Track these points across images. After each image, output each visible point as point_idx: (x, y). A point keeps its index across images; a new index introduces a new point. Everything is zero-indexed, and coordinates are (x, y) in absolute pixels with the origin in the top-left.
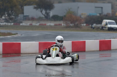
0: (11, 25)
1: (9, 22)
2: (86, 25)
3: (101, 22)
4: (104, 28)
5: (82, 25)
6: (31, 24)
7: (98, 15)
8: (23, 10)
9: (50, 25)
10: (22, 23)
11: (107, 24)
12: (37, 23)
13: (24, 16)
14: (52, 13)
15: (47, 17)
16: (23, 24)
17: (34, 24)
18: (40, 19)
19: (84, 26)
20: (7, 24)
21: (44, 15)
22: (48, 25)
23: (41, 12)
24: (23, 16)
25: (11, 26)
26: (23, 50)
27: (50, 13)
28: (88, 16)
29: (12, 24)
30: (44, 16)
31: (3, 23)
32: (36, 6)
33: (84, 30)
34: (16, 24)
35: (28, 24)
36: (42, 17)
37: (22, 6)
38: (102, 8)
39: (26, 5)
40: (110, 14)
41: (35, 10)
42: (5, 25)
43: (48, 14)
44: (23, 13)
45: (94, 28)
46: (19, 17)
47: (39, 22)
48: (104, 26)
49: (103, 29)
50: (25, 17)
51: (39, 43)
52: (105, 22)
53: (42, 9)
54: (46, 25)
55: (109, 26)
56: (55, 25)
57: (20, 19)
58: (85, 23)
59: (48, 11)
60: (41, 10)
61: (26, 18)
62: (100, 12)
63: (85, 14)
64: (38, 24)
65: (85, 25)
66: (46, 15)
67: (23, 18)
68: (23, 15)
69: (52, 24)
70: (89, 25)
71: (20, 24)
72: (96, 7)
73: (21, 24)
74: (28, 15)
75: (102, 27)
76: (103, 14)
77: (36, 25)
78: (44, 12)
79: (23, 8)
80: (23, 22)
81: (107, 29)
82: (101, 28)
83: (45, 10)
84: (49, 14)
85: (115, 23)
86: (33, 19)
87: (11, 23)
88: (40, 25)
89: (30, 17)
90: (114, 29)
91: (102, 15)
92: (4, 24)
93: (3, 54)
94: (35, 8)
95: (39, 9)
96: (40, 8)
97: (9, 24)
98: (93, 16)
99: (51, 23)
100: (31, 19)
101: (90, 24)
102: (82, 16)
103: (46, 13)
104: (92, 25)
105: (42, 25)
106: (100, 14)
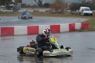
1: (10, 9)
4: (81, 14)
5: (68, 11)
7: (81, 3)
9: (42, 12)
11: (83, 11)
12: (32, 10)
13: (22, 4)
14: (44, 2)
15: (40, 5)
16: (21, 11)
17: (29, 10)
18: (34, 7)
20: (8, 11)
21: (38, 3)
22: (40, 12)
27: (42, 1)
28: (73, 4)
29: (12, 11)
30: (37, 4)
31: (5, 10)
34: (15, 11)
42: (7, 11)
44: (21, 2)
46: (18, 5)
48: (81, 12)
52: (82, 9)
54: (38, 11)
55: (85, 12)
56: (46, 11)
57: (19, 7)
61: (24, 6)
63: (70, 2)
65: (70, 11)
66: (39, 3)
67: (21, 6)
70: (73, 11)
71: (18, 11)
73: (19, 11)
78: (37, 1)
80: (21, 9)
81: (83, 14)
82: (79, 13)
85: (90, 10)
86: (29, 7)
88: (34, 11)
89: (27, 5)
90: (89, 14)
91: (84, 3)
97: (10, 11)
98: (77, 3)
99: (43, 9)
100: (27, 7)
102: (68, 4)
103: (39, 1)
104: (75, 11)
105: (36, 11)
106: (82, 2)
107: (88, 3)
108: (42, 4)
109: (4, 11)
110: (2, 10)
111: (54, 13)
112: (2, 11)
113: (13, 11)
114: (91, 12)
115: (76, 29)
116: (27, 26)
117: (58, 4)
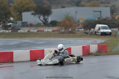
0: (9, 32)
1: (7, 30)
4: (97, 33)
5: (80, 30)
6: (29, 31)
7: (97, 19)
8: (21, 16)
9: (48, 31)
10: (20, 29)
11: (99, 29)
14: (50, 19)
16: (21, 31)
17: (32, 30)
18: (38, 25)
19: (81, 31)
20: (4, 31)
21: (42, 21)
22: (46, 32)
23: (39, 18)
24: (21, 23)
27: (48, 18)
28: (86, 21)
29: (10, 31)
31: (1, 30)
32: (33, 12)
34: (14, 31)
35: (26, 31)
38: (101, 12)
39: (24, 11)
40: (109, 18)
41: (33, 16)
42: (3, 32)
43: (46, 20)
46: (17, 24)
47: (37, 29)
48: (97, 31)
50: (23, 24)
52: (98, 27)
54: (43, 31)
55: (102, 31)
56: (53, 31)
57: (18, 26)
58: (83, 28)
59: (46, 17)
60: (39, 16)
61: (25, 25)
63: (83, 19)
64: (36, 31)
65: (83, 30)
66: (44, 21)
67: (21, 25)
68: (21, 21)
70: (87, 30)
71: (18, 31)
72: (94, 11)
73: (19, 31)
74: (26, 21)
75: (96, 32)
76: (102, 18)
77: (34, 32)
78: (42, 18)
79: (21, 14)
81: (100, 34)
82: (94, 33)
83: (43, 16)
84: (47, 20)
85: (108, 28)
86: (31, 25)
88: (38, 31)
89: (29, 23)
90: (107, 33)
94: (33, 14)
95: (37, 16)
96: (38, 14)
97: (7, 31)
98: (92, 20)
99: (49, 29)
100: (29, 26)
101: (89, 29)
102: (81, 21)
103: (44, 18)
104: (90, 30)
105: (40, 31)
106: (98, 18)
107: (105, 20)
108: (48, 21)
111: (62, 33)
113: (12, 32)
114: (109, 31)
115: (91, 52)
116: (29, 50)
117: (67, 22)
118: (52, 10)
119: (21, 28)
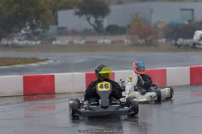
0: (36, 44)
1: (33, 40)
2: (166, 41)
3: (191, 36)
4: (197, 46)
5: (160, 41)
6: (71, 43)
7: (186, 23)
8: (56, 18)
9: (104, 43)
10: (55, 40)
11: (201, 39)
12: (81, 40)
13: (59, 29)
14: (106, 22)
15: (99, 30)
16: (58, 42)
17: (76, 42)
18: (86, 33)
19: (162, 42)
20: (29, 42)
21: (94, 26)
22: (100, 43)
23: (88, 19)
24: (56, 29)
25: (36, 46)
26: (58, 88)
27: (102, 21)
28: (169, 25)
29: (39, 42)
30: (92, 27)
31: (24, 40)
32: (78, 10)
33: (163, 50)
34: (46, 43)
35: (66, 42)
36: (90, 30)
37: (55, 12)
38: (193, 10)
39: (61, 9)
41: (77, 17)
42: (27, 44)
43: (99, 23)
44: (56, 23)
45: (179, 46)
46: (50, 31)
47: (85, 38)
48: (197, 41)
49: (196, 48)
50: (60, 31)
51: (86, 74)
52: (199, 35)
53: (89, 16)
54: (96, 42)
56: (113, 42)
57: (52, 34)
59: (100, 19)
61: (63, 32)
62: (190, 18)
63: (163, 22)
64: (83, 42)
65: (164, 40)
66: (96, 25)
67: (56, 32)
68: (56, 26)
69: (108, 40)
70: (171, 40)
71: (52, 43)
72: (182, 10)
73: (54, 43)
74: (65, 26)
75: (194, 44)
76: (195, 21)
77: (79, 44)
78: (92, 20)
79: (56, 14)
83: (95, 17)
84: (102, 23)
86: (74, 33)
87: (36, 41)
89: (69, 29)
91: (192, 23)
92: (25, 42)
93: (24, 95)
94: (77, 13)
95: (84, 16)
96: (86, 14)
97: (34, 43)
98: (178, 25)
99: (105, 39)
100: (70, 33)
101: (174, 39)
102: (160, 26)
103: (96, 21)
105: (90, 42)
106: (189, 21)
108: (102, 26)
109: (21, 43)
110: (16, 41)
112: (18, 44)
113: (41, 43)
118: (109, 6)
119: (57, 38)
